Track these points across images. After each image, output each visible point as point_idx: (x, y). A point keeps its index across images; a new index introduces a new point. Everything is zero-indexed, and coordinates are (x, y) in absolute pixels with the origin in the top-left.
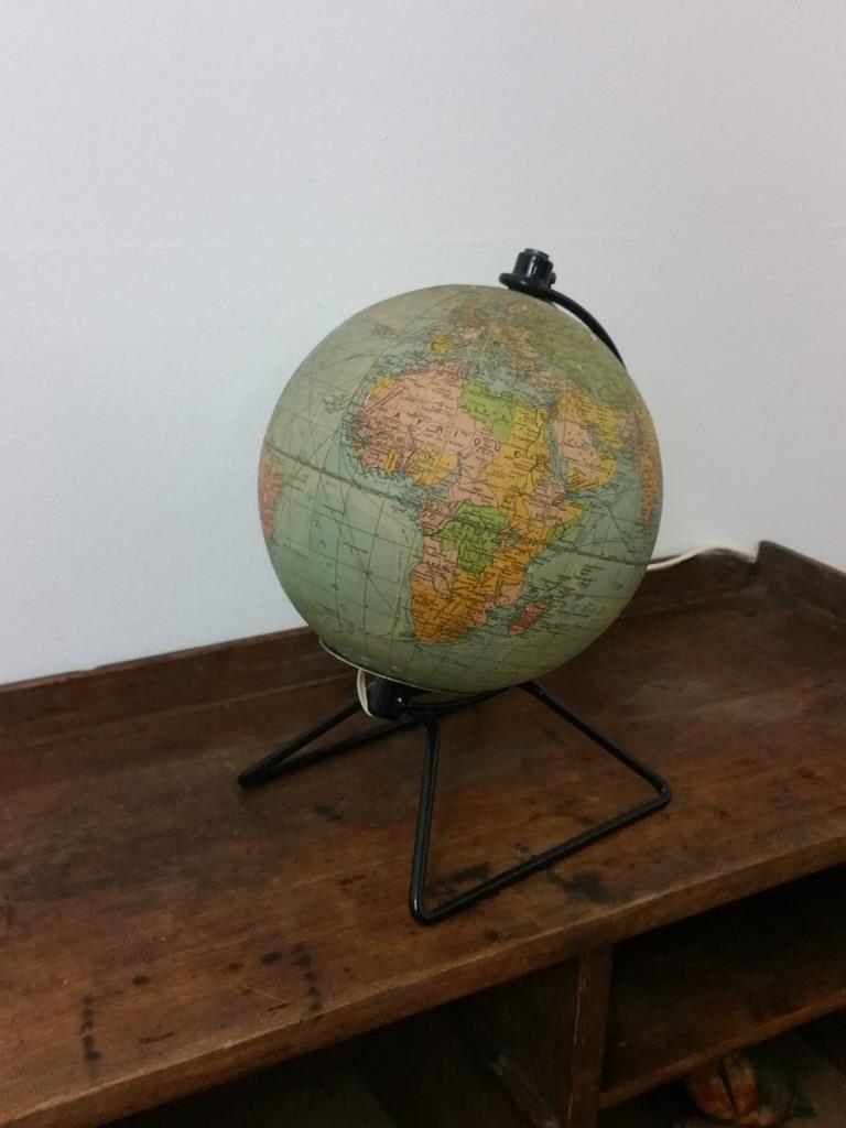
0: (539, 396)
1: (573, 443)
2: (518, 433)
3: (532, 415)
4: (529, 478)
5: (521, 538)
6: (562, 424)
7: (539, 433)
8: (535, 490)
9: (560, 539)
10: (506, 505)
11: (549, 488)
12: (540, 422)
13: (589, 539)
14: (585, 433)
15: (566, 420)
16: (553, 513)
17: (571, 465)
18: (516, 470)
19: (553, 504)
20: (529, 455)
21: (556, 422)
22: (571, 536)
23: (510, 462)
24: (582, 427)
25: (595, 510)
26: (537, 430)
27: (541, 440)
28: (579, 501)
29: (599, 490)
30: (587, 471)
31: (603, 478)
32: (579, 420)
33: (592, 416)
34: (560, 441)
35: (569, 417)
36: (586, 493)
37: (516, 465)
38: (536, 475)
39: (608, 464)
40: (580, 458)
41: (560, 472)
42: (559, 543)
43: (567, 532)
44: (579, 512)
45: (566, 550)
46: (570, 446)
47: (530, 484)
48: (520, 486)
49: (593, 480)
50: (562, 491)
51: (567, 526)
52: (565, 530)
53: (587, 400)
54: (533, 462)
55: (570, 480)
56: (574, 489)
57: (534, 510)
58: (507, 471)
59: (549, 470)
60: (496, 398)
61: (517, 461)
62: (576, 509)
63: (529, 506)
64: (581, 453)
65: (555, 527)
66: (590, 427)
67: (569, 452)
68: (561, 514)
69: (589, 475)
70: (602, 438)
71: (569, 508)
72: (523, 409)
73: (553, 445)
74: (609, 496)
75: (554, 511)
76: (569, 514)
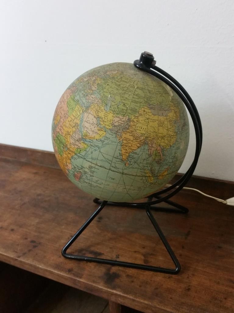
0: (85, 103)
1: (89, 122)
2: (74, 114)
3: (80, 109)
4: (72, 129)
5: (68, 149)
6: (88, 114)
7: (79, 116)
8: (73, 134)
9: (79, 153)
10: (65, 136)
11: (77, 135)
12: (81, 112)
13: (90, 156)
14: (95, 119)
15: (90, 113)
16: (77, 144)
17: (85, 129)
18: (69, 126)
19: (77, 140)
20: (74, 122)
21: (86, 113)
22: (83, 153)
23: (69, 123)
24: (95, 117)
25: (92, 147)
26: (79, 114)
27: (79, 118)
28: (86, 142)
29: (95, 141)
30: (91, 133)
31: (97, 137)
32: (95, 115)
33: (102, 114)
34: (84, 120)
35: (91, 113)
36: (89, 140)
37: (70, 124)
38: (74, 129)
39: (101, 133)
40: (89, 128)
41: (81, 130)
42: (78, 154)
43: (81, 152)
44: (86, 146)
45: (81, 158)
46: (87, 122)
47: (72, 132)
48: (69, 131)
49: (93, 136)
50: (80, 137)
51: (81, 149)
52: (81, 151)
53: (103, 108)
54: (74, 125)
55: (84, 134)
56: (84, 138)
57: (72, 141)
58: (67, 125)
59: (78, 129)
60: (75, 101)
61: (71, 123)
62: (84, 145)
63: (71, 139)
64: (90, 126)
65: (78, 148)
66: (98, 118)
67: (87, 125)
68: (79, 145)
69: (91, 134)
70: (102, 123)
71: (82, 144)
72: (79, 107)
73: (82, 121)
74: (100, 144)
75: (77, 143)
76: (82, 146)
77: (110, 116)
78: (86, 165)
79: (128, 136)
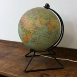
5: (30, 32)
6: (37, 21)
49: (39, 27)
50: (35, 28)
76: (36, 30)
77: (44, 20)
78: (37, 36)
79: (50, 26)
